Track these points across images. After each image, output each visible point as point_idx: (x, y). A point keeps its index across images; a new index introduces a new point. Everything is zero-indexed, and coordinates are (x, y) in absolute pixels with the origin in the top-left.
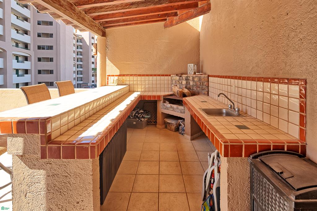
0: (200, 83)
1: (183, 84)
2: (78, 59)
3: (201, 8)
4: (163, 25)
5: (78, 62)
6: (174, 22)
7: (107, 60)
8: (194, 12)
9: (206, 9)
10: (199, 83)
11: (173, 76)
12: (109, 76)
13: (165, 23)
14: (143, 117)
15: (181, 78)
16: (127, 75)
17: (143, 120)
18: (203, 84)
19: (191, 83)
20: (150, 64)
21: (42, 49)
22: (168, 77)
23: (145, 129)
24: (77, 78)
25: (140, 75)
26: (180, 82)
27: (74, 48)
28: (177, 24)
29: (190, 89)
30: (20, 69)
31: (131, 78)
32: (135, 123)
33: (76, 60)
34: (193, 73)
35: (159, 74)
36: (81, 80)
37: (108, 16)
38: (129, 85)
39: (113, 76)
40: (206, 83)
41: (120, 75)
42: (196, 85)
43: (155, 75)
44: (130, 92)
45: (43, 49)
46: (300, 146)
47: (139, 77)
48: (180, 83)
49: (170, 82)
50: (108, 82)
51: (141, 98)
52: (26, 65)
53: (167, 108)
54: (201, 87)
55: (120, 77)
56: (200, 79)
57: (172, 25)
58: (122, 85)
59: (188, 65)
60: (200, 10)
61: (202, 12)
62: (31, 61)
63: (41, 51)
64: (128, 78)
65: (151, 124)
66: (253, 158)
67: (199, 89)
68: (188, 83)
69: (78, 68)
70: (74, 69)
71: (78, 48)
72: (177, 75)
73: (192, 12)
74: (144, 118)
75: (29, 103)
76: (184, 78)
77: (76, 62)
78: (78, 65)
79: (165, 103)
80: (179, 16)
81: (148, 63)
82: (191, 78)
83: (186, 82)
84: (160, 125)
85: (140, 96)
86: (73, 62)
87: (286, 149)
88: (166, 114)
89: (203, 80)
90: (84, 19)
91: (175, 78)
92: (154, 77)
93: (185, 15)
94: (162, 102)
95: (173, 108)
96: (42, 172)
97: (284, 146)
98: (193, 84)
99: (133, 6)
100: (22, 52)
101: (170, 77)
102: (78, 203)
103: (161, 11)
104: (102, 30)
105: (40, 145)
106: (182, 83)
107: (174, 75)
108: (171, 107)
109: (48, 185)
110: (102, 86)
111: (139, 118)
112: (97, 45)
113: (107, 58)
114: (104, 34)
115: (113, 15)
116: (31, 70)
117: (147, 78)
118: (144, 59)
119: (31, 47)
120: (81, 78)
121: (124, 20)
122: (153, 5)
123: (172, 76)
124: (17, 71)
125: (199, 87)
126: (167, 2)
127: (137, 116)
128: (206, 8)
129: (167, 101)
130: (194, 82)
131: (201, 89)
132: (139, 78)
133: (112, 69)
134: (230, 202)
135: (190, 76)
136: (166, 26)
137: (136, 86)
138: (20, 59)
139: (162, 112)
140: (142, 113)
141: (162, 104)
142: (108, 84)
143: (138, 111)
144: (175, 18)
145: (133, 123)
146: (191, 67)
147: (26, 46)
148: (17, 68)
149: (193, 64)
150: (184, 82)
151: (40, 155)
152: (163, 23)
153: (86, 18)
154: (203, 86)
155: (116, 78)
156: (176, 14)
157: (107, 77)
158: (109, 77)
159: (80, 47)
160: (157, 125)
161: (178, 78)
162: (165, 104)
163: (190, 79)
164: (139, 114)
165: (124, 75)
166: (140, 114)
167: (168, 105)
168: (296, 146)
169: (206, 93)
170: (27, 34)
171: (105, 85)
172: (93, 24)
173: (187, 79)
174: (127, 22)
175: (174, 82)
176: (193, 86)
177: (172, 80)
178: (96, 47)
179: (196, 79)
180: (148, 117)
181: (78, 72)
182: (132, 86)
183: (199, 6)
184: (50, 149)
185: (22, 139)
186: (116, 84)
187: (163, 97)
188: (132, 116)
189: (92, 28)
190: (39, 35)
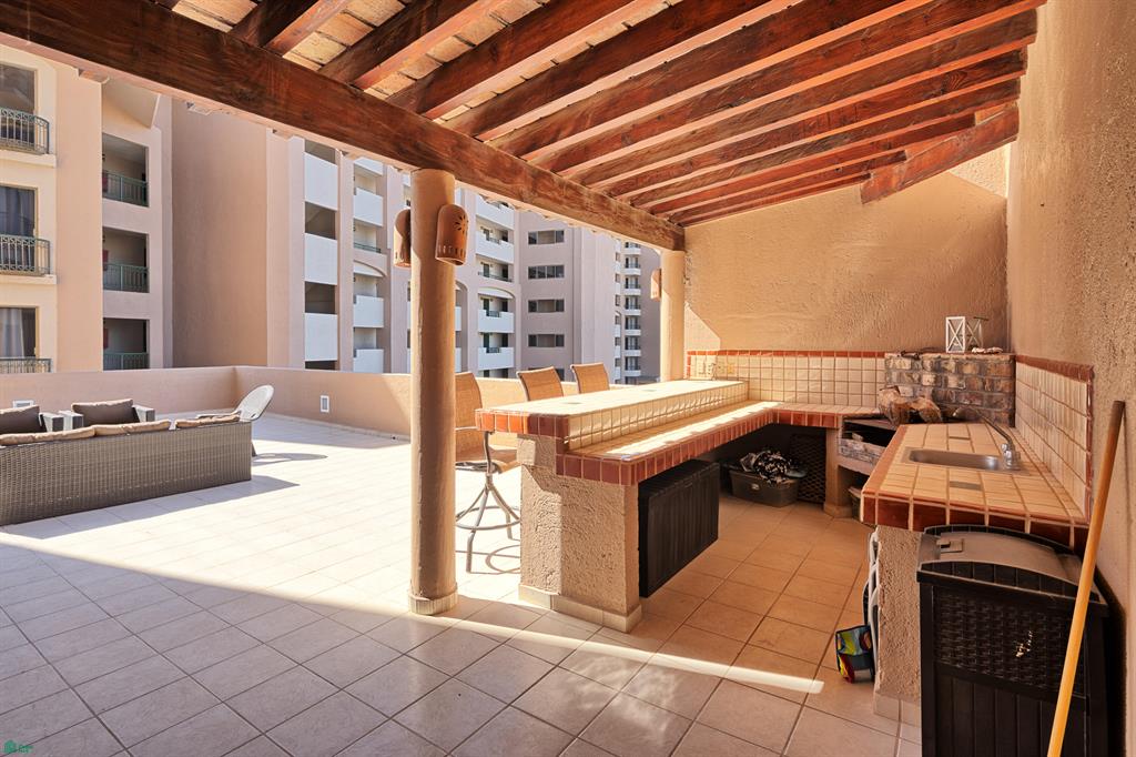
0: (984, 383)
1: (924, 384)
2: (627, 300)
3: (983, 127)
4: (859, 193)
5: (627, 308)
6: (894, 181)
7: (687, 309)
8: (961, 145)
9: (1001, 131)
10: (980, 384)
11: (891, 357)
12: (694, 353)
13: (865, 188)
14: (780, 474)
15: (919, 363)
16: (743, 352)
17: (779, 480)
18: (992, 387)
19: (953, 382)
20: (811, 320)
21: (540, 277)
22: (873, 359)
23: (788, 509)
24: (624, 361)
25: (779, 353)
26: (916, 377)
27: (619, 267)
28: (903, 186)
29: (950, 400)
30: (491, 334)
31: (755, 359)
32: (755, 487)
33: (623, 302)
34: (964, 348)
35: (843, 348)
36: (637, 368)
37: (685, 201)
38: (748, 382)
39: (704, 353)
40: (1003, 384)
41: (722, 353)
42: (969, 387)
43: (829, 354)
44: (749, 399)
45: (542, 276)
46: (1072, 531)
47: (776, 359)
48: (916, 379)
49: (880, 377)
50: (689, 369)
51: (775, 418)
52: (505, 323)
53: (854, 455)
54: (986, 394)
55: (721, 358)
56: (982, 368)
57: (886, 190)
58: (727, 379)
59: (947, 319)
60: (980, 135)
61: (986, 140)
62: (514, 311)
63: (538, 281)
64: (743, 360)
65: (812, 499)
66: (927, 532)
67: (978, 403)
68: (940, 380)
69: (627, 328)
70: (618, 331)
71: (627, 266)
72: (904, 354)
73: (954, 144)
74: (783, 475)
75: (529, 400)
76: (927, 364)
77: (622, 308)
78: (627, 319)
79: (851, 438)
80: (908, 160)
81: (805, 317)
82: (952, 365)
83: (936, 379)
84: (834, 504)
85: (774, 413)
86: (613, 311)
87: (1028, 530)
88: (851, 471)
89: (993, 372)
90: (628, 221)
91: (897, 362)
92: (825, 359)
93: (928, 156)
94: (840, 433)
95: (872, 454)
96: (557, 497)
97: (1023, 523)
98: (960, 385)
99: (746, 168)
100: (497, 288)
101: (881, 361)
102: (604, 556)
103: (836, 160)
104: (674, 233)
105: (555, 454)
106: (920, 379)
107: (895, 355)
108: (866, 450)
109: (564, 519)
110: (672, 379)
111: (768, 475)
112: (663, 274)
113: (687, 304)
114: (679, 244)
115: (697, 197)
116: (513, 335)
117: (802, 361)
118: (793, 305)
119: (515, 273)
120: (636, 358)
121: (731, 202)
122: (802, 157)
123: (887, 355)
124: (486, 336)
125: (980, 397)
126: (846, 140)
127: (762, 469)
128: (1000, 127)
129: (859, 434)
130: (961, 379)
131: (985, 402)
132: (778, 360)
133: (700, 334)
134: (886, 627)
135: (948, 359)
136: (867, 197)
137: (766, 386)
138: (492, 306)
139: (840, 467)
140: (777, 461)
141: (840, 440)
142: (689, 374)
143: (764, 455)
144: (896, 168)
145: (751, 487)
146: (957, 329)
147: (505, 272)
148: (486, 331)
149: (964, 318)
150: (928, 378)
151: (554, 470)
152: (859, 186)
153: (634, 217)
154: (992, 391)
155: (711, 359)
156: (899, 158)
157: (686, 356)
158: (693, 357)
159: (634, 262)
160: (825, 505)
161: (907, 363)
162: (848, 441)
163: (948, 367)
164: (768, 462)
165: (733, 353)
166: (772, 462)
167: (858, 444)
168: (1063, 528)
169: (1005, 416)
170: (505, 239)
171: (682, 379)
172: (650, 224)
173: (938, 369)
174: (739, 204)
175: (894, 375)
176: (958, 391)
177: (888, 371)
178: (660, 279)
179: (968, 370)
180: (798, 475)
181: (627, 339)
182: (755, 385)
183: (978, 122)
184: (568, 460)
185: (534, 442)
186: (709, 377)
187: (844, 419)
188: (747, 467)
189: (646, 236)
190: (532, 241)
